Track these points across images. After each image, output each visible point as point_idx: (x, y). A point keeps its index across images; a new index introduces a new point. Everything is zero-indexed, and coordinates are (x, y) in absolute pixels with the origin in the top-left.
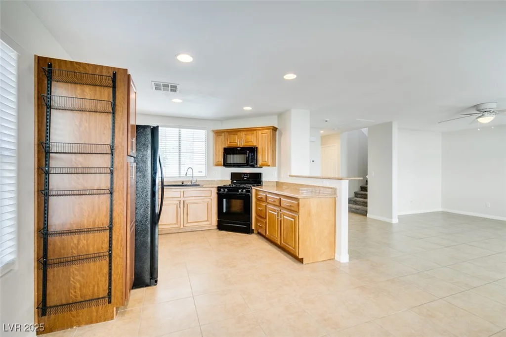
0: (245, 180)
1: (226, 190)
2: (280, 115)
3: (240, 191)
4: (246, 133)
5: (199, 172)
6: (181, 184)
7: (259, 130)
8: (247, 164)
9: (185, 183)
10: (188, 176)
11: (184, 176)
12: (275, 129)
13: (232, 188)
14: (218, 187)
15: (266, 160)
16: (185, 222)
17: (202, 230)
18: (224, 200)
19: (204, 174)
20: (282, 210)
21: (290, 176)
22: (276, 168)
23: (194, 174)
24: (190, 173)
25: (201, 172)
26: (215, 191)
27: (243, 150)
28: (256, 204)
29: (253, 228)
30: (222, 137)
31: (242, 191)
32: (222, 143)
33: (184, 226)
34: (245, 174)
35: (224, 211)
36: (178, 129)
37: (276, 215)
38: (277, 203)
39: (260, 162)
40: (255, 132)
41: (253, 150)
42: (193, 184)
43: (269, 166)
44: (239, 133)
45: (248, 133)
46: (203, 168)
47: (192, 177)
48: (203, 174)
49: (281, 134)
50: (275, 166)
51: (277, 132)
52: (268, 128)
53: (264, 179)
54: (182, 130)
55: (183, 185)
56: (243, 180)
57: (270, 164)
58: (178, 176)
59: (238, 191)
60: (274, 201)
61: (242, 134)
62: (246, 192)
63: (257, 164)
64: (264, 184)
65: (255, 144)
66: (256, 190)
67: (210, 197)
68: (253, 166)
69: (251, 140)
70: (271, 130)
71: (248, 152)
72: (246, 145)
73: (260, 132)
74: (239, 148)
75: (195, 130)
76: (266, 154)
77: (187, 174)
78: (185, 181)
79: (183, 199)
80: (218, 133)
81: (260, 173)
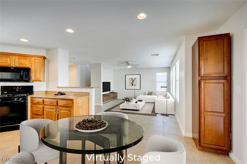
0: (18, 91)
2: (48, 50)
3: (15, 99)
4: (19, 57)
7: (33, 57)
8: (21, 80)
12: (45, 58)
13: (5, 98)
15: (39, 78)
20: (59, 108)
21: (57, 87)
22: (45, 83)
27: (17, 70)
28: (32, 106)
31: (18, 99)
34: (16, 87)
37: (53, 111)
38: (55, 104)
40: (28, 58)
41: (27, 70)
43: (41, 81)
44: (11, 56)
45: (22, 57)
49: (49, 62)
50: (45, 81)
51: (46, 60)
52: (40, 57)
53: (35, 90)
56: (16, 92)
57: (42, 80)
60: (51, 103)
61: (15, 58)
62: (22, 100)
63: (30, 80)
64: (35, 93)
65: (28, 66)
66: (32, 97)
68: (28, 81)
69: (25, 63)
70: (43, 58)
71: (22, 71)
72: (19, 66)
73: (33, 58)
74: (12, 67)
76: (38, 73)
81: (32, 86)
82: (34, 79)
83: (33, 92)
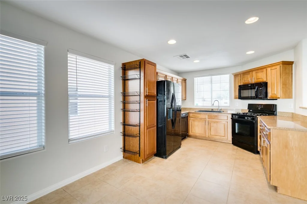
0: (259, 110)
1: (237, 117)
2: (296, 48)
3: (246, 118)
4: (257, 71)
5: (225, 103)
6: (211, 110)
7: (269, 67)
8: (256, 97)
9: (214, 110)
10: (214, 105)
14: (232, 114)
15: (276, 93)
16: (209, 134)
17: (221, 142)
18: (236, 124)
22: (293, 100)
24: (216, 104)
25: (227, 103)
26: (230, 116)
29: (259, 150)
30: (239, 78)
31: (248, 118)
32: (239, 82)
33: (208, 137)
35: (236, 132)
36: (210, 77)
39: (269, 95)
40: (265, 70)
42: (219, 111)
43: (279, 98)
44: (251, 73)
45: (259, 71)
46: (228, 101)
47: (219, 106)
48: (228, 105)
49: (296, 67)
50: (292, 98)
51: (293, 65)
53: (279, 110)
54: (213, 77)
55: (212, 111)
56: (257, 110)
58: (211, 105)
59: (245, 118)
61: (254, 73)
65: (265, 80)
67: (226, 121)
68: (266, 97)
69: (261, 77)
70: (281, 65)
71: (257, 87)
72: (257, 81)
73: (269, 69)
74: (250, 84)
75: (221, 76)
76: (275, 88)
77: (214, 104)
78: (214, 109)
79: (207, 120)
80: (236, 75)
81: (273, 105)
82: (271, 96)
83: (275, 113)
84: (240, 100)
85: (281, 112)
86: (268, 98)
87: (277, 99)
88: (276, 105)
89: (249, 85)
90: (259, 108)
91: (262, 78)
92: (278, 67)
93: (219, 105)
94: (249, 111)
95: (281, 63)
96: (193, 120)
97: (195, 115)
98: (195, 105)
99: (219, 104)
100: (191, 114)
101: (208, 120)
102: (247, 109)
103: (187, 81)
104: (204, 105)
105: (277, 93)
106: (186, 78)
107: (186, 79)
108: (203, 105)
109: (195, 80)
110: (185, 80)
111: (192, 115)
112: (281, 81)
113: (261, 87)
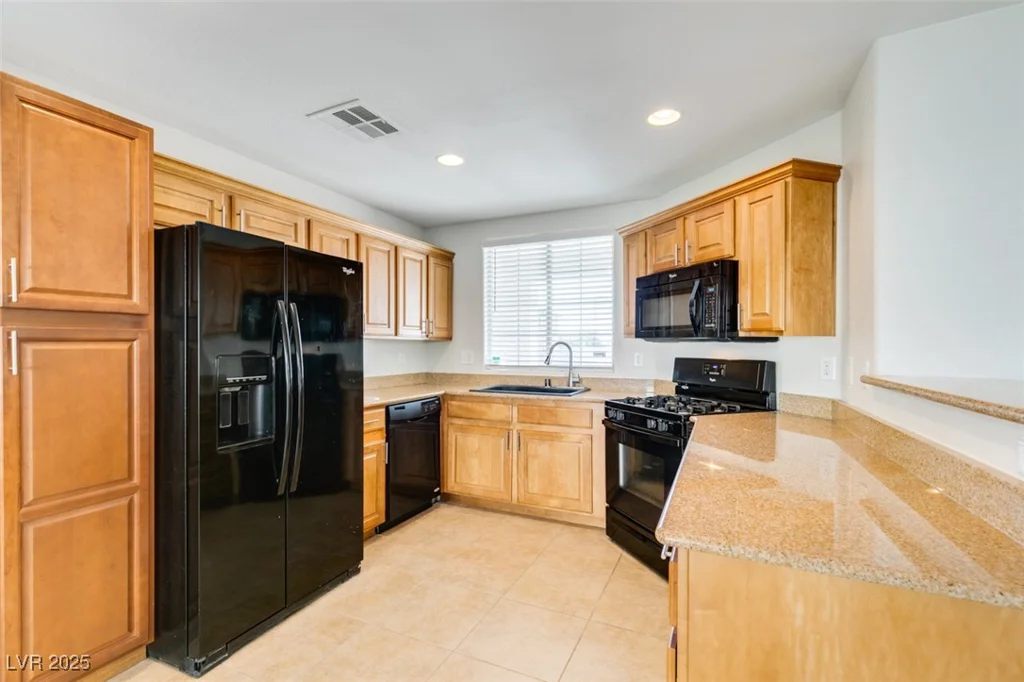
0: (711, 386)
1: (620, 415)
3: (651, 424)
4: (699, 215)
5: (597, 354)
6: (541, 384)
7: (743, 192)
9: (555, 385)
10: (552, 364)
11: (543, 364)
14: (607, 403)
16: (523, 491)
19: (610, 360)
23: (574, 359)
24: (560, 357)
25: (603, 354)
26: (600, 412)
27: (686, 281)
30: (639, 246)
31: (657, 426)
32: (639, 263)
33: (519, 500)
36: (543, 245)
40: (727, 206)
42: (571, 387)
44: (680, 221)
45: (707, 213)
46: (607, 346)
47: (571, 368)
48: (607, 361)
50: (835, 334)
51: (840, 184)
52: (775, 174)
54: (554, 244)
55: (547, 387)
56: (705, 386)
59: (647, 424)
61: (690, 223)
65: (727, 252)
67: (589, 432)
69: (711, 239)
70: (789, 180)
71: (697, 283)
72: (699, 259)
73: (743, 201)
74: (673, 272)
75: (585, 241)
76: (764, 286)
77: (552, 359)
78: (555, 378)
79: (516, 427)
80: (630, 238)
81: (763, 363)
82: (752, 322)
83: (769, 399)
84: (641, 341)
85: (792, 397)
86: (741, 334)
87: (775, 339)
88: (772, 365)
89: (671, 276)
90: (713, 377)
91: (718, 244)
92: (777, 189)
93: (571, 362)
94: (679, 390)
95: (790, 167)
96: (462, 429)
97: (470, 405)
98: (486, 362)
99: (571, 357)
100: (454, 403)
101: (519, 427)
102: (671, 379)
103: (456, 260)
104: (521, 364)
105: (771, 310)
106: (453, 251)
107: (453, 254)
108: (516, 364)
109: (485, 256)
110: (447, 258)
111: (460, 407)
112: (789, 255)
113: (711, 286)
